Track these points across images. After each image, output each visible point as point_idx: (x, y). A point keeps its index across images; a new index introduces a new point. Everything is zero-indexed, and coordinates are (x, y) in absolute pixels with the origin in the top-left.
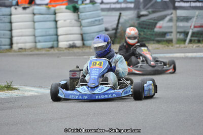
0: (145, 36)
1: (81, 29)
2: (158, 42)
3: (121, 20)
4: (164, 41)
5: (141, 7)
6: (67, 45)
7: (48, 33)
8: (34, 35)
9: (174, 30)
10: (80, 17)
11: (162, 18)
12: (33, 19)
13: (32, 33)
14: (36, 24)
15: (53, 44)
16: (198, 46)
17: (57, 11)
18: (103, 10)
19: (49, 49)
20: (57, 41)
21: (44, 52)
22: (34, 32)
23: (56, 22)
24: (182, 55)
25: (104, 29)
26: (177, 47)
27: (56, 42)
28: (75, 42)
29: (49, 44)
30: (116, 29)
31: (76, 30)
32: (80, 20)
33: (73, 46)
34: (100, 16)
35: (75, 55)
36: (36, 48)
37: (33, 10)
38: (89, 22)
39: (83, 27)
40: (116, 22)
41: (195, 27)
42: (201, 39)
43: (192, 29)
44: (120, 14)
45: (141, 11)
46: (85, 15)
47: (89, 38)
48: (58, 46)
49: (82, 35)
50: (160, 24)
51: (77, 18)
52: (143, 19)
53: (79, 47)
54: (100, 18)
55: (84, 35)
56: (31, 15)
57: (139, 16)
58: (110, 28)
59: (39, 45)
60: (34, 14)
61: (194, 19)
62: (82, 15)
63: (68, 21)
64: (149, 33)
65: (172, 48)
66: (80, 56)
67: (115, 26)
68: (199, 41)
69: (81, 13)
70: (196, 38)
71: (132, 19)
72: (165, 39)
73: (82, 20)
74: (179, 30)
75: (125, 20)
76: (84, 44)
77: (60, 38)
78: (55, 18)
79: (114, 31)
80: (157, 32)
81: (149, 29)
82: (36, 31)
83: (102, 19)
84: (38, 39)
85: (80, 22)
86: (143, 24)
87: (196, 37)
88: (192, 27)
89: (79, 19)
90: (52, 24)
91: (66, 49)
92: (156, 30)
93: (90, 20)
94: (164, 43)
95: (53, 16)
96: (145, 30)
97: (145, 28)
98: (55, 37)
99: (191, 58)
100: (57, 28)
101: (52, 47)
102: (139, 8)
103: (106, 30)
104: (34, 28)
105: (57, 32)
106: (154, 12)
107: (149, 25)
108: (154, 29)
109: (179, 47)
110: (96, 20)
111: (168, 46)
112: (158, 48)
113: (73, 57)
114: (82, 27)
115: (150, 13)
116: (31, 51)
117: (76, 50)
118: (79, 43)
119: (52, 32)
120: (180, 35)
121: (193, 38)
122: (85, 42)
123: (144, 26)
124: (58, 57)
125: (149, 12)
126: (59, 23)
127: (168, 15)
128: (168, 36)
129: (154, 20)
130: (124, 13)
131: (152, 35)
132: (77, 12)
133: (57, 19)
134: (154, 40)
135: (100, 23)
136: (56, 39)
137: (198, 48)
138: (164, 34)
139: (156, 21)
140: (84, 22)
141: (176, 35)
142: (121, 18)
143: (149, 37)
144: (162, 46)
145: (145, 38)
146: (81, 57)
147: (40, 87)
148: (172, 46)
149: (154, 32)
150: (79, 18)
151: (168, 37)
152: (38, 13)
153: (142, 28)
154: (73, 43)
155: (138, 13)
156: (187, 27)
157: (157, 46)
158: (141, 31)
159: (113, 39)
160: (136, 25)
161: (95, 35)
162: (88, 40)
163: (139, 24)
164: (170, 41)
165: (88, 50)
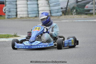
0: (80, 11)
1: (50, 8)
2: (86, 14)
3: (69, 4)
4: (89, 14)
9: (94, 8)
11: (88, 3)
12: (27, 3)
13: (26, 10)
14: (28, 6)
15: (36, 15)
19: (34, 18)
21: (32, 19)
23: (38, 4)
25: (60, 8)
26: (95, 17)
27: (38, 14)
29: (35, 15)
30: (66, 8)
31: (48, 8)
34: (58, 2)
36: (28, 17)
38: (53, 5)
39: (51, 7)
40: (66, 5)
44: (68, 1)
49: (50, 11)
50: (87, 5)
52: (79, 3)
55: (51, 11)
57: (77, 2)
58: (63, 8)
59: (30, 16)
60: (28, 1)
62: (50, 1)
63: (44, 4)
67: (66, 7)
71: (73, 3)
72: (89, 13)
73: (50, 3)
77: (40, 12)
78: (37, 3)
79: (65, 9)
81: (82, 8)
83: (60, 3)
84: (29, 13)
85: (49, 5)
89: (49, 3)
90: (36, 6)
92: (86, 8)
96: (80, 9)
97: (80, 8)
98: (37, 12)
100: (38, 7)
101: (36, 17)
103: (62, 8)
104: (28, 8)
105: (38, 9)
107: (82, 6)
108: (84, 8)
110: (57, 4)
111: (91, 16)
112: (86, 17)
115: (82, 0)
116: (26, 19)
119: (36, 9)
122: (52, 14)
126: (39, 5)
127: (91, 1)
131: (83, 11)
133: (38, 3)
134: (84, 13)
135: (59, 5)
138: (89, 10)
139: (85, 4)
140: (51, 5)
141: (95, 11)
144: (88, 16)
148: (93, 16)
149: (84, 9)
151: (91, 12)
153: (78, 7)
158: (78, 9)
159: (65, 13)
160: (76, 6)
161: (56, 11)
162: (53, 13)
163: (77, 6)
164: (92, 14)
165: (53, 18)
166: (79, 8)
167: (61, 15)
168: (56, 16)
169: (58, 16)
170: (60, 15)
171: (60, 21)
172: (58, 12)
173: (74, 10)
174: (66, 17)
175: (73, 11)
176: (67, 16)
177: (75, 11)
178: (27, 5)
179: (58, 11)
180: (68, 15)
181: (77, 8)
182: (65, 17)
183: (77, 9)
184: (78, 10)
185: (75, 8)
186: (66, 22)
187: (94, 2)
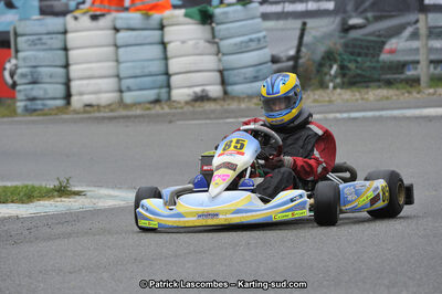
0: (359, 72)
1: (220, 60)
2: (389, 84)
3: (307, 39)
4: (402, 81)
5: (350, 7)
6: (189, 95)
7: (146, 71)
8: (118, 76)
9: (422, 57)
10: (216, 34)
11: (396, 32)
12: (115, 39)
13: (112, 72)
14: (121, 50)
15: (159, 94)
17: (165, 22)
18: (265, 17)
19: (148, 106)
20: (169, 86)
21: (138, 112)
22: (118, 69)
23: (164, 44)
25: (269, 58)
26: (429, 94)
27: (164, 90)
28: (207, 88)
29: (151, 94)
30: (296, 58)
31: (210, 61)
32: (217, 40)
33: (202, 98)
34: (260, 31)
35: (206, 115)
36: (121, 103)
37: (115, 19)
38: (236, 44)
39: (224, 54)
40: (295, 43)
44: (304, 24)
45: (350, 17)
46: (228, 29)
47: (236, 79)
48: (169, 98)
49: (221, 72)
50: (392, 44)
51: (209, 36)
52: (353, 34)
53: (215, 100)
54: (261, 35)
55: (225, 73)
56: (110, 33)
57: (346, 29)
58: (283, 55)
59: (129, 97)
60: (117, 30)
62: (220, 29)
63: (191, 43)
64: (368, 64)
65: (418, 96)
66: (217, 118)
67: (292, 52)
69: (218, 24)
71: (328, 35)
72: (402, 76)
73: (221, 39)
74: (432, 57)
75: (315, 37)
76: (225, 93)
77: (174, 80)
78: (162, 36)
79: (291, 63)
80: (384, 62)
81: (366, 55)
82: (122, 65)
83: (264, 37)
84: (126, 83)
85: (217, 43)
86: (354, 46)
89: (213, 39)
90: (156, 51)
91: (187, 103)
92: (384, 57)
93: (238, 40)
94: (400, 86)
95: (158, 33)
96: (359, 59)
97: (359, 55)
98: (164, 77)
100: (166, 58)
101: (157, 101)
102: (345, 12)
103: (275, 60)
104: (117, 61)
105: (167, 66)
106: (377, 19)
107: (368, 48)
108: (379, 55)
109: (434, 94)
110: (251, 40)
111: (410, 93)
112: (387, 98)
113: (203, 122)
114: (220, 55)
115: (369, 21)
116: (112, 111)
117: (209, 106)
118: (215, 90)
119: (157, 67)
120: (435, 68)
122: (229, 88)
123: (357, 50)
124: (170, 122)
125: (367, 19)
126: (171, 48)
127: (409, 24)
128: (409, 70)
129: (379, 36)
130: (311, 23)
131: (374, 68)
132: (210, 24)
133: (166, 40)
134: (379, 80)
135: (262, 45)
136: (165, 84)
138: (402, 66)
139: (383, 39)
140: (225, 44)
141: (428, 67)
142: (306, 33)
143: (368, 74)
144: (398, 92)
145: (359, 75)
148: (418, 93)
149: (378, 61)
150: (214, 37)
151: (410, 73)
152: (125, 26)
153: (352, 54)
154: (203, 91)
155: (344, 22)
157: (384, 92)
158: (350, 61)
160: (340, 49)
161: (250, 72)
162: (235, 84)
163: (346, 45)
164: (415, 82)
165: (234, 105)
166: (352, 58)
168: (250, 97)
172: (256, 79)
173: (331, 67)
175: (325, 70)
177: (335, 69)
179: (258, 71)
181: (346, 57)
183: (343, 60)
184: (352, 66)
185: (338, 58)
187: (422, 26)
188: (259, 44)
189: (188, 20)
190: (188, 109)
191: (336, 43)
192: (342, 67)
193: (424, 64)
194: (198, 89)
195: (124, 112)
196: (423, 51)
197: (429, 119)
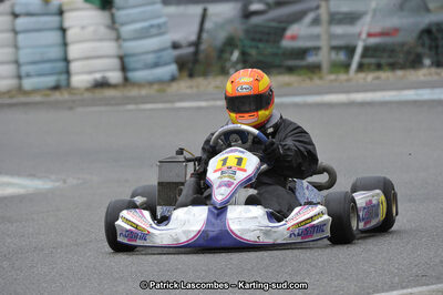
0: (261, 58)
1: (120, 47)
2: (290, 70)
3: (208, 25)
4: (302, 68)
6: (88, 82)
7: (46, 56)
8: (17, 63)
9: (324, 43)
10: (116, 19)
11: (297, 18)
12: (13, 25)
13: (11, 58)
14: (21, 37)
15: (58, 81)
16: (378, 78)
17: (65, 8)
18: (166, 2)
19: (49, 92)
20: (68, 72)
21: (37, 98)
22: (16, 54)
23: (63, 30)
24: (342, 98)
25: (169, 44)
26: (331, 81)
27: (63, 77)
28: (108, 74)
29: (50, 81)
30: (197, 44)
31: (109, 47)
32: (117, 26)
33: (102, 84)
34: (159, 17)
35: (108, 102)
36: (20, 90)
37: (13, 6)
38: (136, 31)
39: (125, 40)
40: (195, 28)
41: (370, 35)
42: (383, 61)
43: (364, 41)
44: (205, 10)
45: (251, 3)
46: (127, 15)
47: (137, 65)
48: (68, 84)
49: (121, 58)
50: (293, 30)
51: (108, 21)
52: (255, 20)
53: (115, 86)
54: (161, 21)
55: (126, 60)
56: (8, 18)
57: (247, 15)
58: (184, 42)
59: (28, 84)
60: (16, 16)
61: (367, 19)
62: (121, 15)
63: (91, 29)
64: (269, 50)
65: (320, 82)
66: (117, 104)
67: (193, 38)
68: (379, 67)
69: (118, 9)
70: (373, 61)
71: (229, 21)
72: (303, 63)
73: (122, 24)
74: (335, 43)
75: (216, 24)
76: (126, 79)
77: (74, 66)
78: (61, 22)
79: (191, 49)
80: (286, 49)
81: (267, 41)
82: (21, 52)
83: (165, 23)
84: (24, 69)
85: (117, 30)
86: (256, 32)
87: (372, 57)
88: (364, 36)
89: (113, 25)
90: (55, 37)
91: (87, 89)
92: (286, 43)
93: (138, 26)
94: (302, 72)
95: (54, 20)
96: (261, 45)
97: (260, 40)
98: (61, 65)
99: (363, 104)
100: (65, 44)
101: (56, 88)
103: (175, 46)
104: (16, 47)
105: (66, 52)
106: (279, 5)
107: (269, 34)
108: (278, 42)
109: (336, 80)
110: (152, 26)
111: (311, 79)
112: (288, 84)
113: (103, 108)
114: (121, 42)
115: (270, 7)
116: (11, 97)
117: (108, 93)
118: (115, 76)
119: (56, 53)
120: (337, 54)
121: (367, 61)
122: (131, 75)
123: (258, 36)
124: (71, 108)
125: (268, 4)
126: (71, 34)
127: (311, 10)
128: (310, 56)
129: (280, 22)
130: (212, 8)
131: (275, 55)
132: (110, 9)
133: (66, 25)
134: (279, 66)
135: (162, 30)
136: (64, 70)
137: (376, 82)
138: (302, 53)
139: (283, 25)
140: (126, 30)
141: (329, 54)
142: (207, 19)
144: (299, 78)
146: (121, 108)
147: (32, 176)
148: (321, 78)
149: (279, 48)
150: (114, 22)
151: (311, 59)
152: (25, 12)
153: (253, 40)
154: (104, 78)
155: (245, 7)
156: (352, 35)
157: (286, 78)
158: (251, 47)
159: (190, 65)
160: (241, 34)
161: (151, 58)
162: (135, 70)
163: (247, 32)
164: (315, 69)
165: (134, 92)
166: (254, 44)
167: (173, 79)
168: (151, 83)
169: (160, 82)
170: (167, 77)
171: (168, 105)
172: (156, 65)
173: (232, 53)
174: (198, 87)
175: (226, 55)
176: (200, 81)
177: (236, 55)
178: (15, 32)
179: (159, 58)
180: (205, 74)
181: (247, 43)
182: (191, 87)
183: (244, 46)
184: (253, 52)
185: (239, 43)
186: (199, 108)
187: (323, 12)
188: (160, 30)
189: (87, 5)
190: (88, 95)
191: (238, 29)
192: (243, 54)
193: (325, 50)
194: (98, 76)
195: (23, 99)
196: (324, 37)
197: (330, 105)
